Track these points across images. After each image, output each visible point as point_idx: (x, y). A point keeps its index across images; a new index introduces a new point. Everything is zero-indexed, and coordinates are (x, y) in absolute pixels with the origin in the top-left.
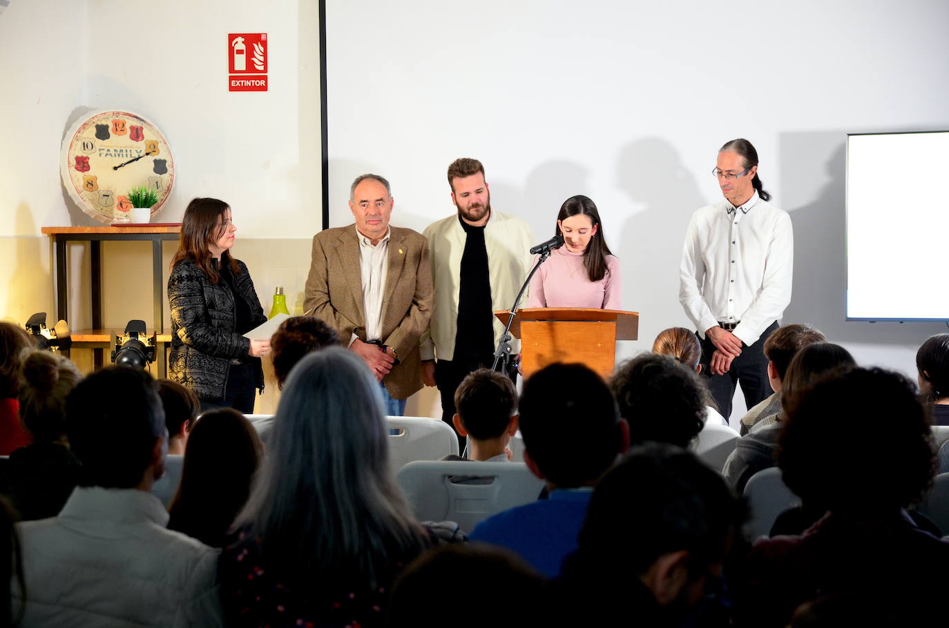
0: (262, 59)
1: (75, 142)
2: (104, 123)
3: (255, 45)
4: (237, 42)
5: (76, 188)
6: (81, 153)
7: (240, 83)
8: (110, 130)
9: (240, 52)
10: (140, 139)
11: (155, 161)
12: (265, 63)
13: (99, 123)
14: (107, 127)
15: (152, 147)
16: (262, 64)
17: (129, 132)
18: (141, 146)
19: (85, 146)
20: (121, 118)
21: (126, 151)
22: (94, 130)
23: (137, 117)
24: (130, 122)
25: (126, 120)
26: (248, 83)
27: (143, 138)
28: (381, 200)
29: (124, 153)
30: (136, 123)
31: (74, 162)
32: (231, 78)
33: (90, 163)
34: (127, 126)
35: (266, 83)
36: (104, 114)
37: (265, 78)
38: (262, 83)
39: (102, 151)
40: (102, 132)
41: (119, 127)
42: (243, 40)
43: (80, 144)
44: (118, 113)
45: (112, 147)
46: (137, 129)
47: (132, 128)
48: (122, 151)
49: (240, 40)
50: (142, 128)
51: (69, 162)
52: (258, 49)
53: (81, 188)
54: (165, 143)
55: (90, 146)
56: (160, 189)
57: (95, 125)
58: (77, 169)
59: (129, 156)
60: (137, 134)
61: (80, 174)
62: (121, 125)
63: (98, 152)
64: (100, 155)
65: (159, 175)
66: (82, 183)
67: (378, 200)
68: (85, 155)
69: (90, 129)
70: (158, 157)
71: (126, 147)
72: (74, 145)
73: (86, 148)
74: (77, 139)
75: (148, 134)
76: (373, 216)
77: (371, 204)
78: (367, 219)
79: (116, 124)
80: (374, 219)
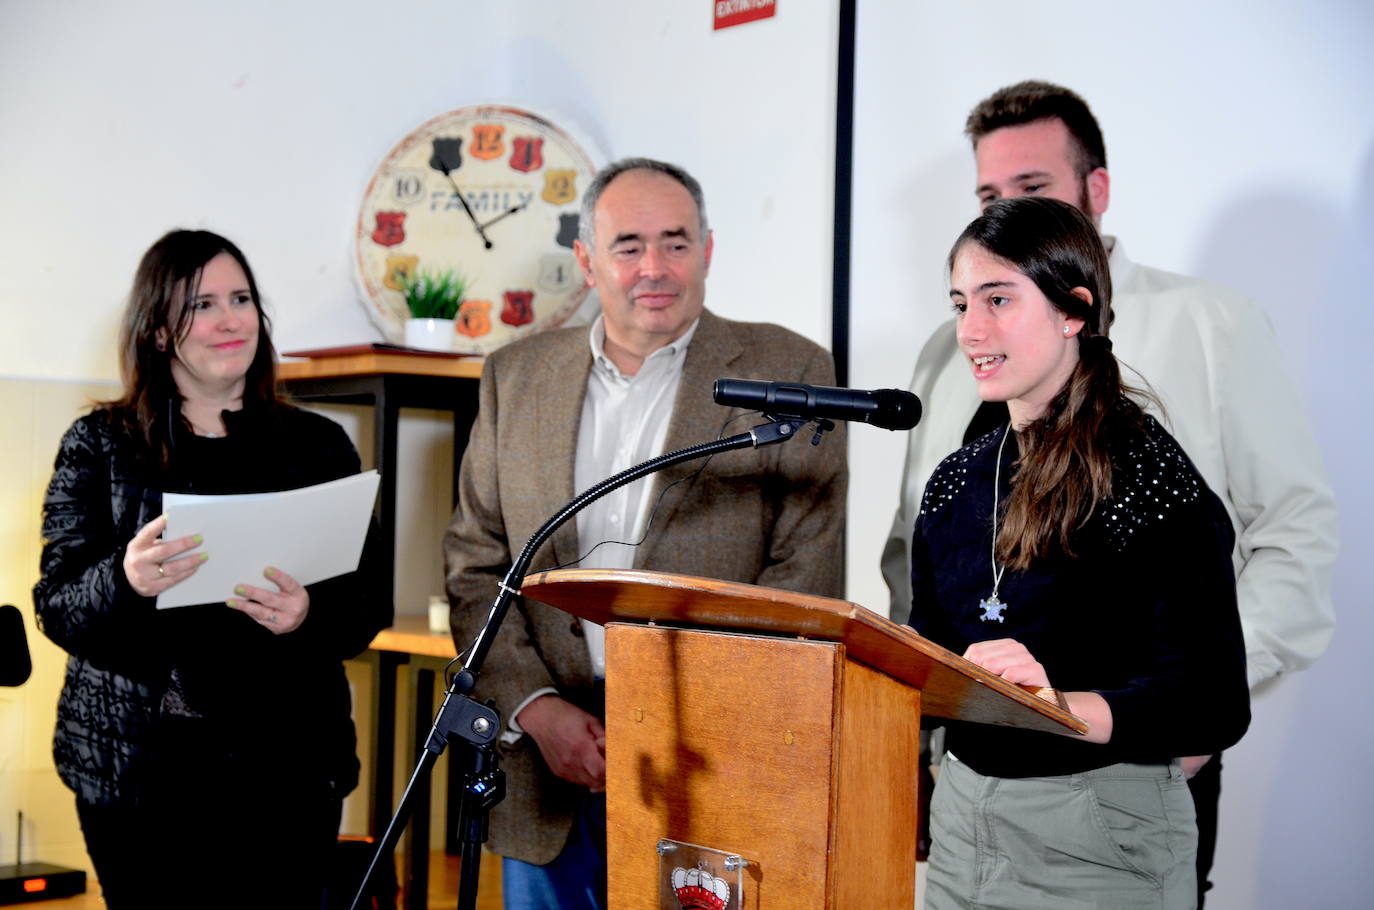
1: (381, 179)
2: (452, 133)
5: (368, 286)
6: (387, 203)
8: (465, 151)
10: (534, 165)
13: (442, 135)
15: (560, 184)
17: (508, 151)
18: (534, 180)
19: (401, 188)
20: (494, 120)
21: (496, 196)
22: (428, 152)
23: (533, 117)
24: (516, 129)
25: (507, 125)
27: (540, 163)
28: (681, 233)
29: (491, 201)
30: (528, 131)
31: (371, 225)
33: (409, 226)
34: (507, 140)
36: (458, 112)
39: (439, 199)
40: (446, 157)
41: (488, 143)
43: (390, 184)
44: (490, 109)
45: (467, 186)
46: (530, 143)
47: (518, 143)
48: (484, 196)
50: (540, 142)
51: (360, 224)
53: (378, 284)
55: (412, 188)
56: (566, 284)
57: (432, 138)
58: (376, 239)
59: (491, 206)
60: (527, 156)
61: (380, 253)
62: (491, 137)
63: (429, 201)
64: (433, 207)
65: (565, 251)
66: (382, 271)
67: (670, 234)
68: (397, 209)
69: (419, 149)
70: (565, 209)
71: (497, 186)
72: (376, 187)
73: (403, 192)
74: (385, 170)
75: (554, 156)
76: (656, 282)
77: (649, 247)
78: (637, 292)
79: (480, 134)
80: (657, 292)
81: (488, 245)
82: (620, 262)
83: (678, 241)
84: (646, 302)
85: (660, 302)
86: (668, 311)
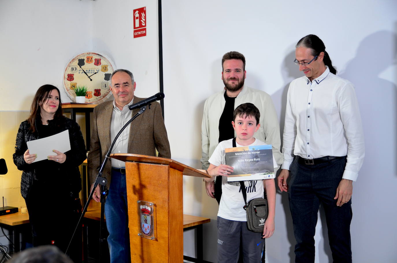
0: (144, 20)
1: (68, 67)
2: (82, 58)
3: (142, 13)
4: (136, 14)
5: (67, 89)
6: (70, 72)
7: (137, 33)
8: (85, 61)
9: (137, 18)
10: (99, 64)
11: (106, 75)
12: (145, 22)
13: (80, 58)
14: (84, 60)
15: (105, 68)
16: (144, 22)
17: (94, 61)
18: (99, 67)
19: (72, 69)
20: (91, 55)
21: (92, 70)
22: (77, 62)
23: (98, 55)
24: (95, 57)
25: (93, 56)
26: (140, 33)
27: (101, 64)
28: (127, 83)
29: (91, 71)
30: (98, 57)
31: (67, 77)
32: (135, 31)
33: (74, 77)
34: (93, 59)
35: (146, 32)
36: (83, 54)
37: (145, 29)
38: (144, 32)
39: (80, 71)
40: (81, 63)
41: (89, 60)
42: (138, 12)
43: (70, 68)
44: (90, 53)
45: (85, 69)
46: (98, 60)
47: (96, 60)
48: (90, 70)
49: (137, 12)
50: (100, 59)
51: (64, 77)
52: (143, 15)
53: (69, 89)
54: (111, 66)
55: (75, 69)
56: (107, 87)
57: (78, 59)
58: (68, 80)
59: (91, 73)
60: (98, 62)
61: (69, 82)
62: (90, 58)
63: (78, 72)
64: (79, 73)
65: (106, 81)
66: (70, 86)
67: (125, 83)
68: (72, 73)
69: (75, 62)
70: (107, 73)
71: (92, 69)
72: (67, 69)
73: (73, 70)
74: (69, 66)
75: (103, 62)
76: (122, 92)
77: (121, 86)
78: (119, 94)
79: (88, 58)
80: (123, 94)
81: (91, 80)
82: (116, 89)
83: (126, 84)
84: (121, 96)
85: (124, 96)
86: (126, 98)
